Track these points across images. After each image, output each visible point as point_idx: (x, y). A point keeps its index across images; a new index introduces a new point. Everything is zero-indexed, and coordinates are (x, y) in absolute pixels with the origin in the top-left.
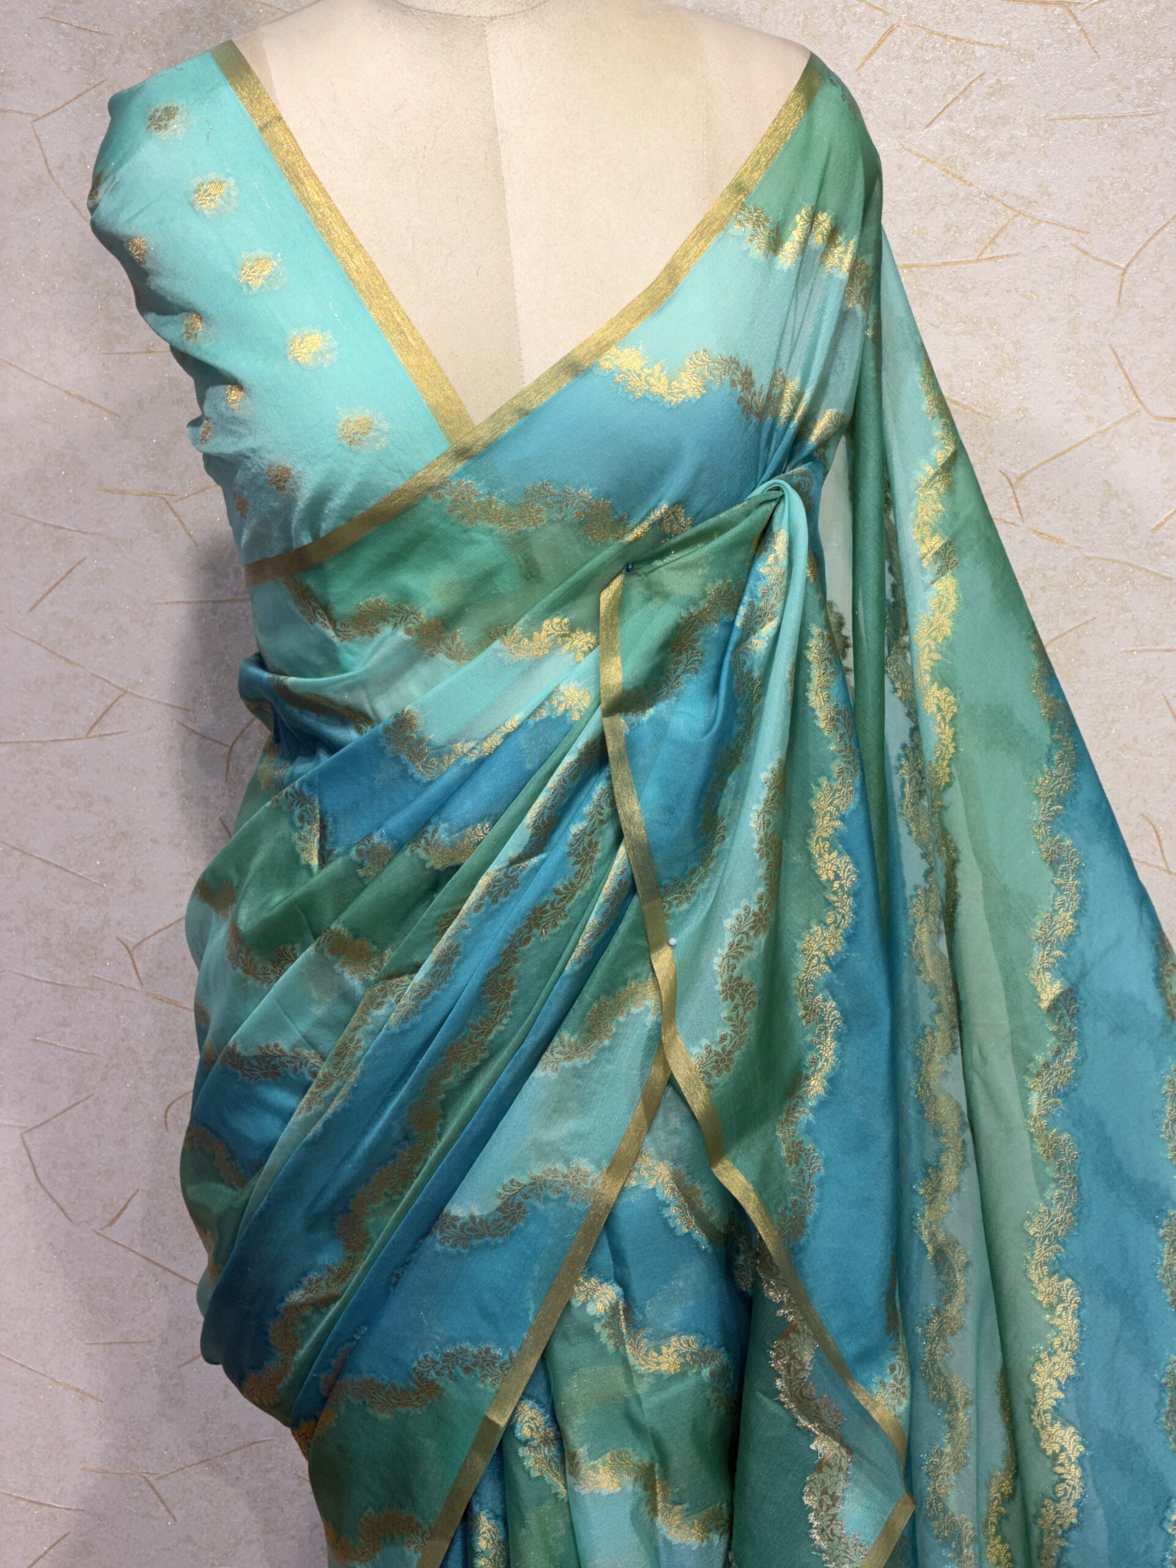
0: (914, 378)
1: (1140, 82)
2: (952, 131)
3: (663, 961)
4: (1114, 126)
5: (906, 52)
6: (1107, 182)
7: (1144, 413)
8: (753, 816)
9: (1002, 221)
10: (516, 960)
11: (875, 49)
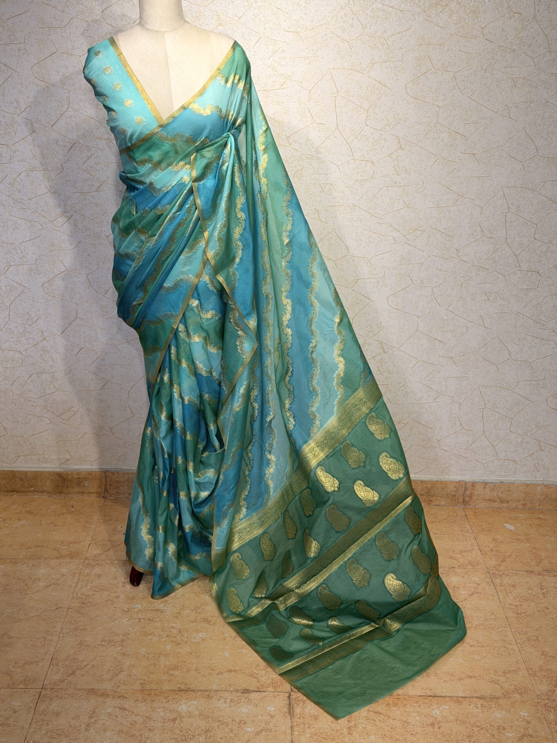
0: (259, 112)
1: (313, 50)
2: (274, 60)
3: (206, 234)
4: (308, 59)
5: (264, 43)
6: (306, 72)
7: (315, 123)
8: (223, 204)
9: (284, 80)
10: (176, 234)
11: (257, 42)
